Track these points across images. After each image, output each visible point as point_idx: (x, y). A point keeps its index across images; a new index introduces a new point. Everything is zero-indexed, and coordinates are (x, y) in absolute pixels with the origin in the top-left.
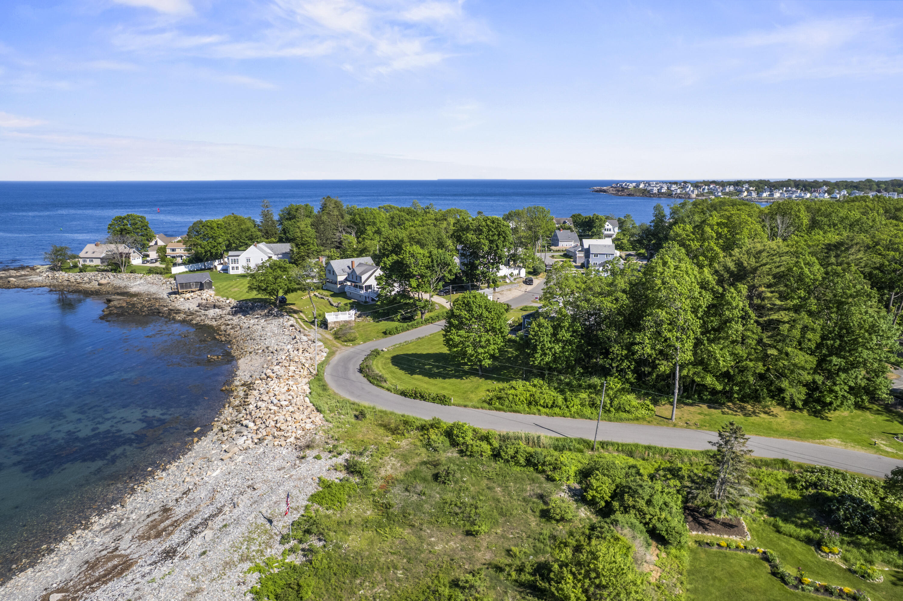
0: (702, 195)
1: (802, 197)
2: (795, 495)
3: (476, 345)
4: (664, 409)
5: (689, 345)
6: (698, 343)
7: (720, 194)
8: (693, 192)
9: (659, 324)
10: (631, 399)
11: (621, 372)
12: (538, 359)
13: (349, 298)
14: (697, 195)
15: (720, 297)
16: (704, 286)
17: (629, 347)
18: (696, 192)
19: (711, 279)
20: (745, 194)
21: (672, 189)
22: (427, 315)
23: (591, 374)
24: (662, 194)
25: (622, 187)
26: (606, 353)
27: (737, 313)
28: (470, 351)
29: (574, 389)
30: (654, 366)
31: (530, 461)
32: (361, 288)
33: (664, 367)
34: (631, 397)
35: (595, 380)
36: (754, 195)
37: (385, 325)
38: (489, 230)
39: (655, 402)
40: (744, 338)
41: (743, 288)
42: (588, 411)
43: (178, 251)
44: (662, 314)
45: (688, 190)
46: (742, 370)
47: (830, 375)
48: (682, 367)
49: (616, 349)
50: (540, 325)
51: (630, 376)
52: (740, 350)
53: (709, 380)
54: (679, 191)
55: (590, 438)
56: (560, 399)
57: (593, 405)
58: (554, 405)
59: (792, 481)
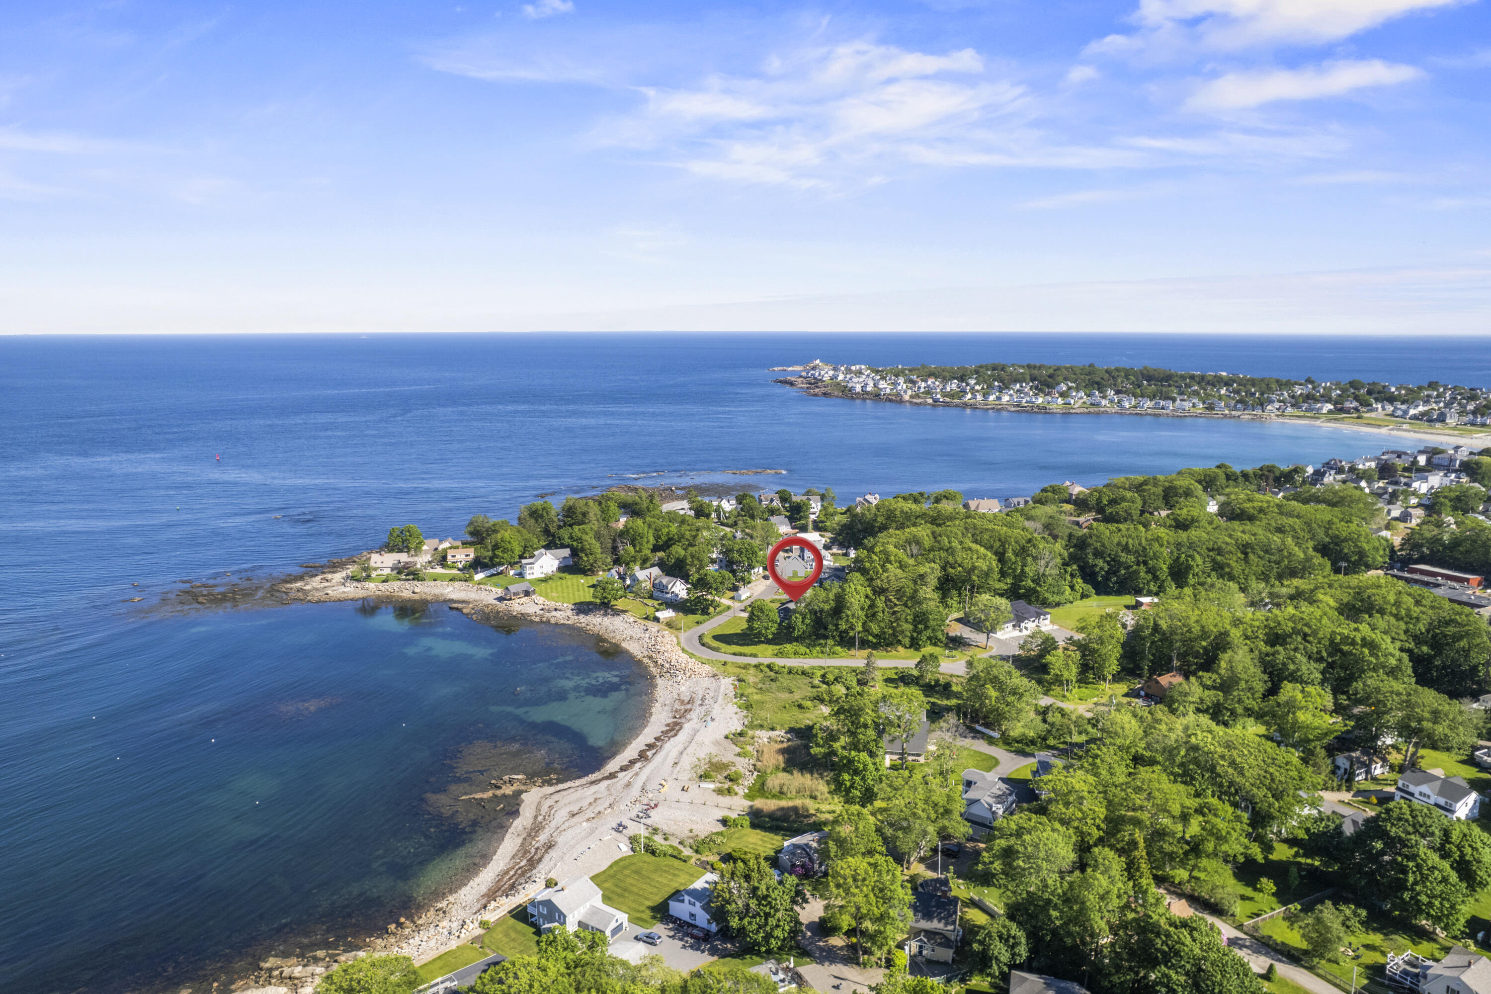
0: (917, 396)
1: (1033, 403)
2: (896, 677)
3: (767, 629)
4: (853, 652)
5: (860, 624)
6: (864, 624)
7: (939, 396)
8: (905, 392)
9: (848, 616)
10: (838, 649)
11: (834, 637)
12: (796, 634)
13: (658, 600)
14: (911, 397)
15: (873, 601)
16: (867, 596)
17: (837, 625)
18: (909, 392)
19: (870, 592)
20: (969, 396)
21: (880, 386)
22: (718, 609)
23: (820, 639)
24: (867, 393)
25: (815, 378)
26: (826, 628)
27: (880, 609)
28: (763, 631)
29: (814, 646)
30: (848, 633)
31: (803, 673)
32: (667, 593)
33: (851, 634)
34: (839, 648)
35: (822, 641)
36: (979, 397)
37: (691, 617)
38: (747, 551)
39: (849, 650)
40: (883, 619)
41: (883, 598)
42: (820, 655)
43: (458, 557)
44: (849, 613)
45: (900, 388)
46: (885, 633)
47: (920, 633)
48: (859, 633)
49: (830, 627)
50: (796, 618)
51: (837, 638)
52: (882, 624)
53: (870, 638)
54: (888, 391)
55: (823, 665)
56: (808, 651)
57: (822, 652)
58: (806, 654)
59: (896, 674)
